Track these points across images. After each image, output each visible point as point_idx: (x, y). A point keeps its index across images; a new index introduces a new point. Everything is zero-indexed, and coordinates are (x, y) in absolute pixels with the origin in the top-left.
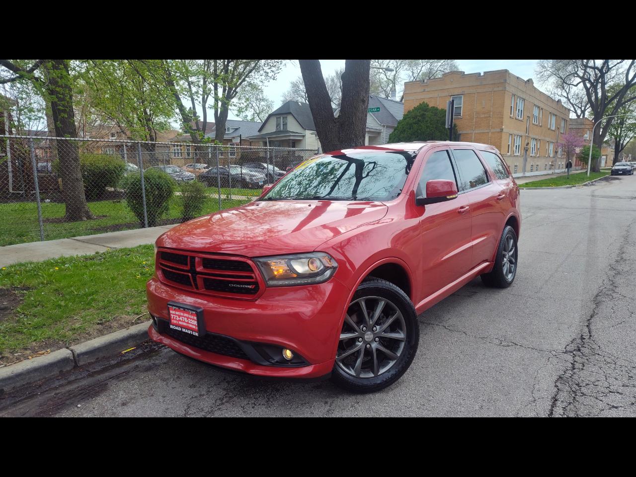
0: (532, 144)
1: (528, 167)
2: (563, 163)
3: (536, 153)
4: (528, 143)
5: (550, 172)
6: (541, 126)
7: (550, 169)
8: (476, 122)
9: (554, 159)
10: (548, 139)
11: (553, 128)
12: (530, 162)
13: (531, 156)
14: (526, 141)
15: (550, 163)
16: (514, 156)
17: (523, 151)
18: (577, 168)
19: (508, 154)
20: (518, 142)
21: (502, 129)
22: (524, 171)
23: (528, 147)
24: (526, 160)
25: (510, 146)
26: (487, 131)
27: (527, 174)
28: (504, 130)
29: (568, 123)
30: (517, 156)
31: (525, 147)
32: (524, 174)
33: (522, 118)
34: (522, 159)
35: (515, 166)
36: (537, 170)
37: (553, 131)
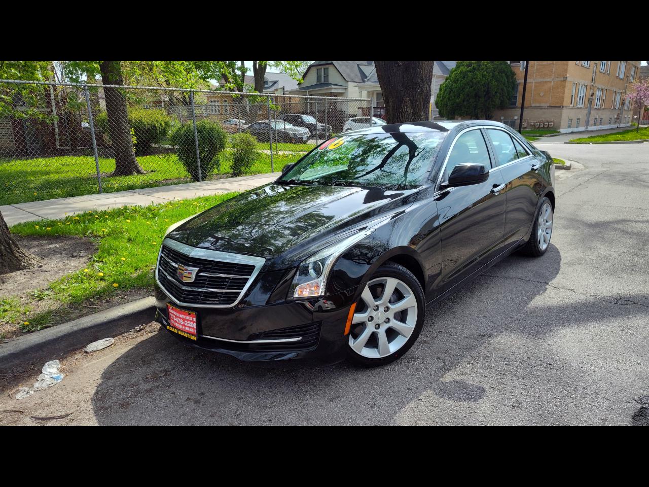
0: (598, 94)
1: (592, 121)
2: (629, 116)
3: (601, 105)
4: (593, 94)
5: (614, 126)
6: (609, 74)
7: (615, 123)
8: (537, 69)
9: (620, 112)
10: (614, 89)
11: (622, 76)
12: (594, 115)
13: (596, 108)
14: (592, 91)
15: (616, 117)
16: (578, 108)
17: (587, 102)
18: (645, 121)
19: (571, 105)
20: (582, 93)
21: (566, 78)
22: (587, 125)
23: (593, 97)
24: (589, 113)
25: (574, 96)
26: (548, 80)
27: (590, 128)
28: (568, 79)
29: (639, 70)
30: (581, 108)
31: (590, 97)
32: (587, 128)
33: (589, 65)
34: (585, 112)
35: (578, 119)
36: (601, 124)
37: (621, 79)
